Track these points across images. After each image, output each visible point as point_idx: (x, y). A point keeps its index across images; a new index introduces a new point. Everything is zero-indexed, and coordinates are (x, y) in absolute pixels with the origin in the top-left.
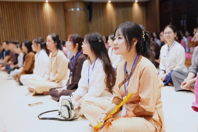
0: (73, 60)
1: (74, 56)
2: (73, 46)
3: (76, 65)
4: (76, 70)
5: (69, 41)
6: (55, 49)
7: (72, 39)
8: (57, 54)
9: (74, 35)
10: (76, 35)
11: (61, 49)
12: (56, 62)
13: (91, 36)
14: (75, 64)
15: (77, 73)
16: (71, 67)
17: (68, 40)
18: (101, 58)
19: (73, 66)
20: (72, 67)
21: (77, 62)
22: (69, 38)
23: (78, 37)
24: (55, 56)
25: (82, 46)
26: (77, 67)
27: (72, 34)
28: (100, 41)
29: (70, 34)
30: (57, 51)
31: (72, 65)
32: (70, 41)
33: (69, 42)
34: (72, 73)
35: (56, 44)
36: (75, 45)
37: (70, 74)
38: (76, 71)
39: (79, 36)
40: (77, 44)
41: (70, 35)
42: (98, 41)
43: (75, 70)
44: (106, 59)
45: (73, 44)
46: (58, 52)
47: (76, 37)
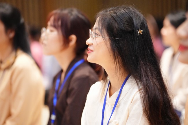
0: (58, 81)
1: (62, 71)
2: (62, 43)
3: (68, 94)
4: (68, 108)
5: (52, 29)
6: (9, 48)
7: (60, 23)
8: (13, 63)
9: (66, 12)
10: (72, 11)
11: (26, 50)
12: (10, 84)
13: (115, 15)
14: (64, 91)
15: (68, 118)
16: (52, 100)
17: (49, 23)
18: (138, 78)
19: (58, 98)
20: (55, 101)
21: (70, 88)
22: (52, 19)
23: (78, 17)
24: (8, 68)
25: (88, 42)
26: (69, 101)
27: (62, 10)
28: (140, 32)
29: (55, 9)
30: (13, 54)
31: (54, 95)
32: (55, 26)
33: (51, 31)
34: (53, 117)
35: (12, 35)
36: (66, 41)
37: (50, 120)
38: (67, 112)
39: (81, 16)
40: (74, 38)
41: (54, 12)
42: (133, 32)
43: (64, 110)
44: (153, 82)
45: (61, 38)
46: (16, 57)
47: (72, 17)
